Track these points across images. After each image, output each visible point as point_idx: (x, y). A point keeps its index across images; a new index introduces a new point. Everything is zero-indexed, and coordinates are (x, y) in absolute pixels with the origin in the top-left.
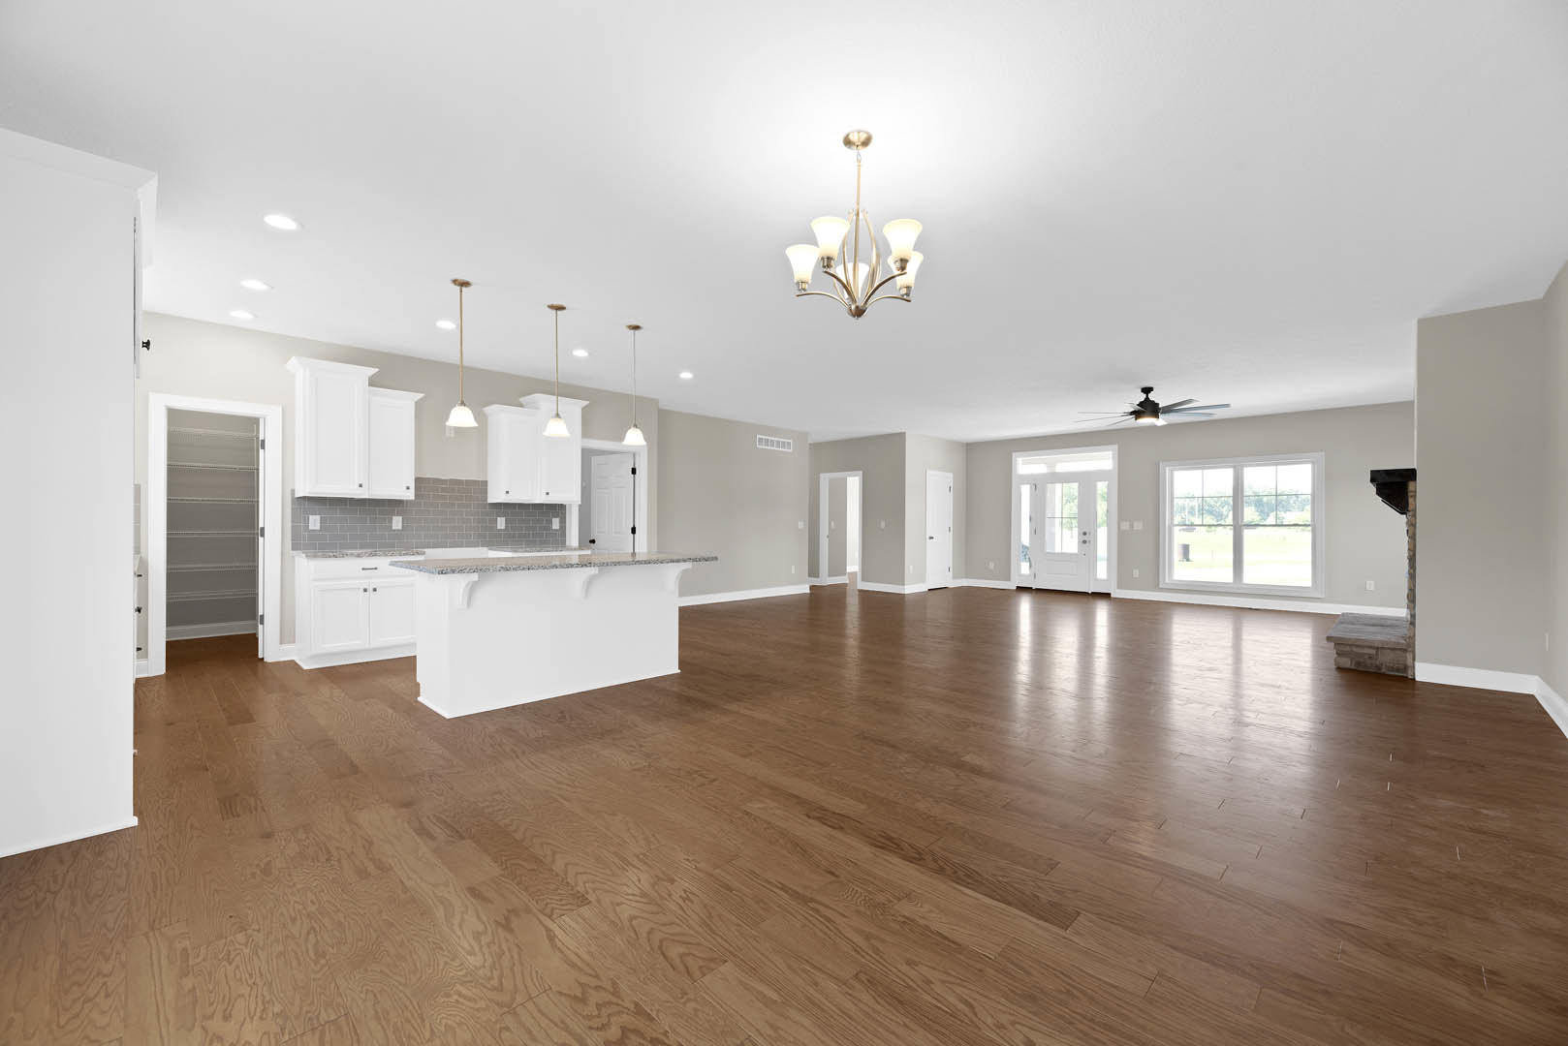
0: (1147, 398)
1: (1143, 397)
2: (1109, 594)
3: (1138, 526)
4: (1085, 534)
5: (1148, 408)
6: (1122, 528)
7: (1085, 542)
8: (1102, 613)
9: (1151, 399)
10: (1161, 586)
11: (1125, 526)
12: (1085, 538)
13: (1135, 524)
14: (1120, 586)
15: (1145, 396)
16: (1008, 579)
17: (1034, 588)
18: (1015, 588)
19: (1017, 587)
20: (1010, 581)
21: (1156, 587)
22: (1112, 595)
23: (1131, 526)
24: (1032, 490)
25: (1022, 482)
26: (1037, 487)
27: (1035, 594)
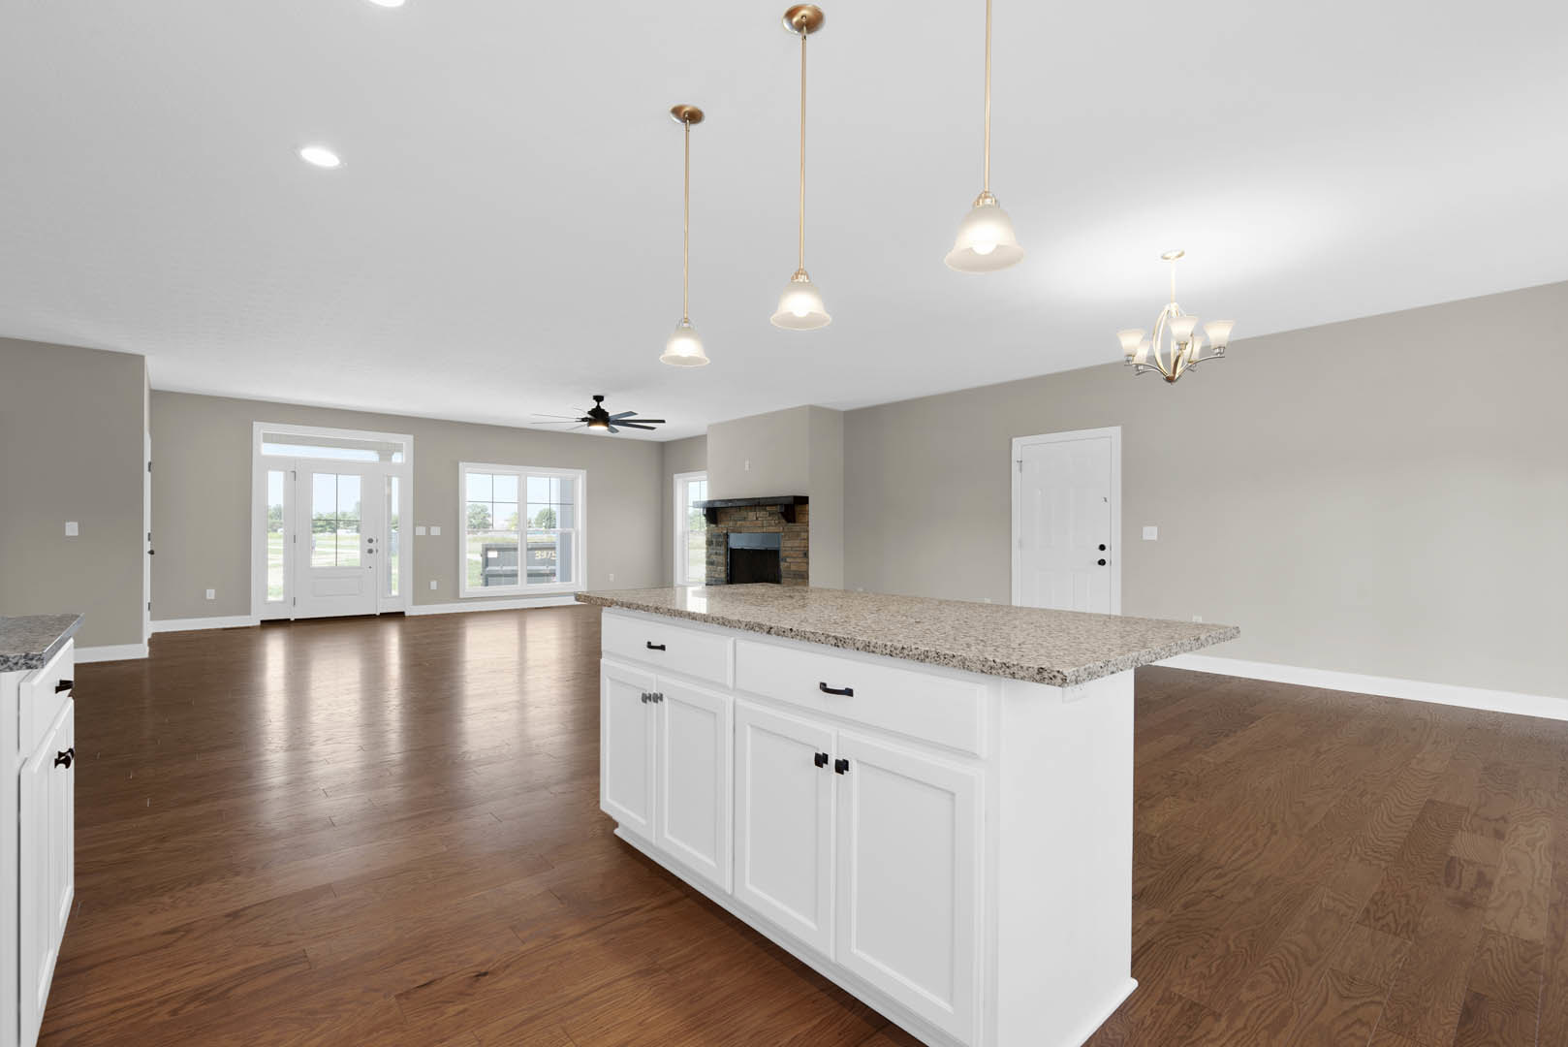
0: (598, 406)
1: (594, 404)
2: (403, 613)
3: (436, 531)
4: (371, 541)
5: (598, 416)
6: (417, 534)
7: (370, 551)
9: (602, 407)
10: (461, 596)
11: (421, 531)
12: (371, 546)
13: (433, 529)
14: (416, 602)
15: (596, 404)
16: (246, 611)
17: (292, 619)
18: (259, 623)
19: (262, 621)
20: (248, 613)
21: (456, 597)
22: (407, 614)
23: (428, 531)
24: (286, 478)
25: (269, 468)
26: (298, 476)
27: (293, 628)
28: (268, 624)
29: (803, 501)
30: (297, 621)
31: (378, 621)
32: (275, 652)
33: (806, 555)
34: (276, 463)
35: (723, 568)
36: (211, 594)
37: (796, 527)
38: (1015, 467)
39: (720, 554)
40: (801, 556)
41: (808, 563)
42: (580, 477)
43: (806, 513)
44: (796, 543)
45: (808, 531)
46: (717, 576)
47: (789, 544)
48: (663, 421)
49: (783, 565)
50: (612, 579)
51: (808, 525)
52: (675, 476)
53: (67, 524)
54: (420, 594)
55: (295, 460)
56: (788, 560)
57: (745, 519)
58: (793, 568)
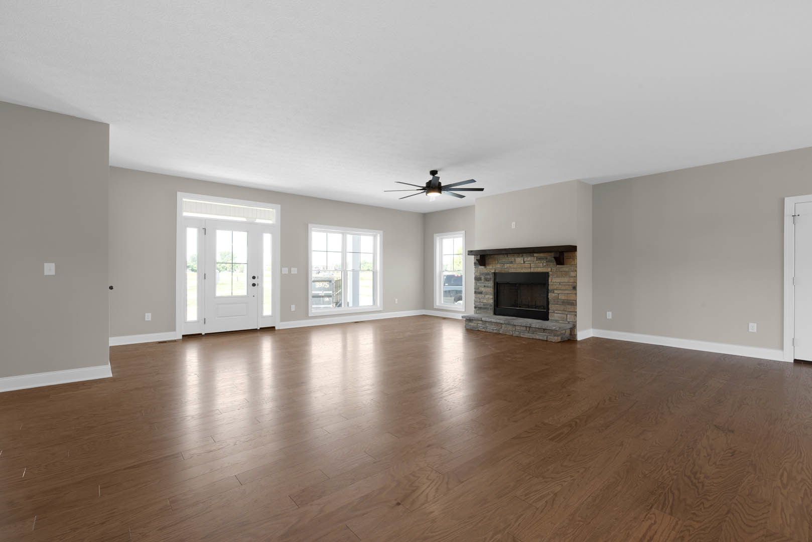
1: (430, 178)
2: (274, 327)
3: (294, 271)
4: (254, 278)
5: (433, 186)
6: (283, 273)
7: (254, 285)
8: (267, 347)
10: (310, 315)
11: (285, 271)
12: (254, 281)
13: (292, 269)
14: (283, 319)
16: (173, 328)
17: (203, 334)
18: (181, 338)
19: (183, 336)
20: (174, 330)
21: (306, 316)
22: (276, 328)
23: (290, 271)
24: (199, 232)
25: (188, 226)
26: (206, 231)
27: (204, 340)
28: (187, 337)
29: (573, 249)
30: (207, 334)
31: (259, 334)
32: (192, 357)
33: (575, 288)
34: (193, 222)
35: (492, 297)
36: (148, 317)
37: (564, 268)
38: (788, 221)
39: (488, 287)
40: (571, 288)
41: (576, 294)
42: (379, 235)
43: (574, 258)
44: (566, 279)
45: (576, 271)
46: (485, 301)
47: (558, 280)
48: (482, 190)
49: (551, 296)
50: (397, 302)
51: (576, 267)
52: (435, 235)
53: (46, 264)
54: (285, 315)
55: (206, 220)
56: (556, 292)
57: (511, 263)
58: (562, 297)
